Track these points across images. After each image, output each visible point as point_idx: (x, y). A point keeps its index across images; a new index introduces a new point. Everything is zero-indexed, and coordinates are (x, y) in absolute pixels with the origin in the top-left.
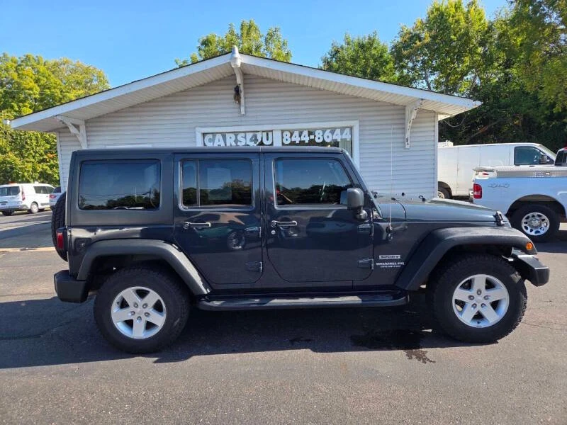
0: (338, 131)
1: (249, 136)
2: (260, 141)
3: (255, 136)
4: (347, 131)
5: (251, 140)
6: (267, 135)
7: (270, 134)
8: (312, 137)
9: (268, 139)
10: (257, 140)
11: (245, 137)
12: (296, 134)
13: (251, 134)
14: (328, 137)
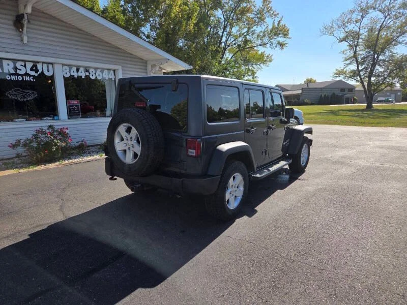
0: (106, 72)
1: (29, 65)
2: (40, 71)
3: (36, 66)
4: (112, 72)
5: (32, 70)
6: (48, 67)
7: (50, 66)
8: (87, 74)
9: (48, 71)
10: (38, 71)
11: (25, 66)
12: (74, 69)
13: (32, 64)
14: (99, 75)
